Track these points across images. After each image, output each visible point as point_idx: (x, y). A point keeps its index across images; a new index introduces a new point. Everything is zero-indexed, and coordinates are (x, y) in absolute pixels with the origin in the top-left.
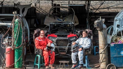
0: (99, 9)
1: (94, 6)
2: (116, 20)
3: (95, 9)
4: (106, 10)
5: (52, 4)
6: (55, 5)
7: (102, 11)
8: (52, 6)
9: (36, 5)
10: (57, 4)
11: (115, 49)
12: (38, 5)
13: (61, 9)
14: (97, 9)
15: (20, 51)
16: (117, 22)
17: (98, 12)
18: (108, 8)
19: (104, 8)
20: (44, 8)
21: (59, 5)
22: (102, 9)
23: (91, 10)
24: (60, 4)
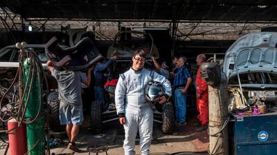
0: (189, 34)
1: (181, 31)
2: (229, 56)
3: (184, 35)
4: (200, 37)
5: (119, 27)
6: (123, 28)
7: (194, 37)
8: (119, 29)
9: (94, 29)
10: (126, 27)
11: (247, 128)
12: (97, 28)
13: (133, 35)
14: (187, 36)
15: (37, 127)
16: (230, 59)
17: (188, 39)
18: (203, 34)
19: (197, 34)
20: (107, 34)
21: (129, 29)
22: (194, 35)
23: (178, 36)
24: (131, 27)
